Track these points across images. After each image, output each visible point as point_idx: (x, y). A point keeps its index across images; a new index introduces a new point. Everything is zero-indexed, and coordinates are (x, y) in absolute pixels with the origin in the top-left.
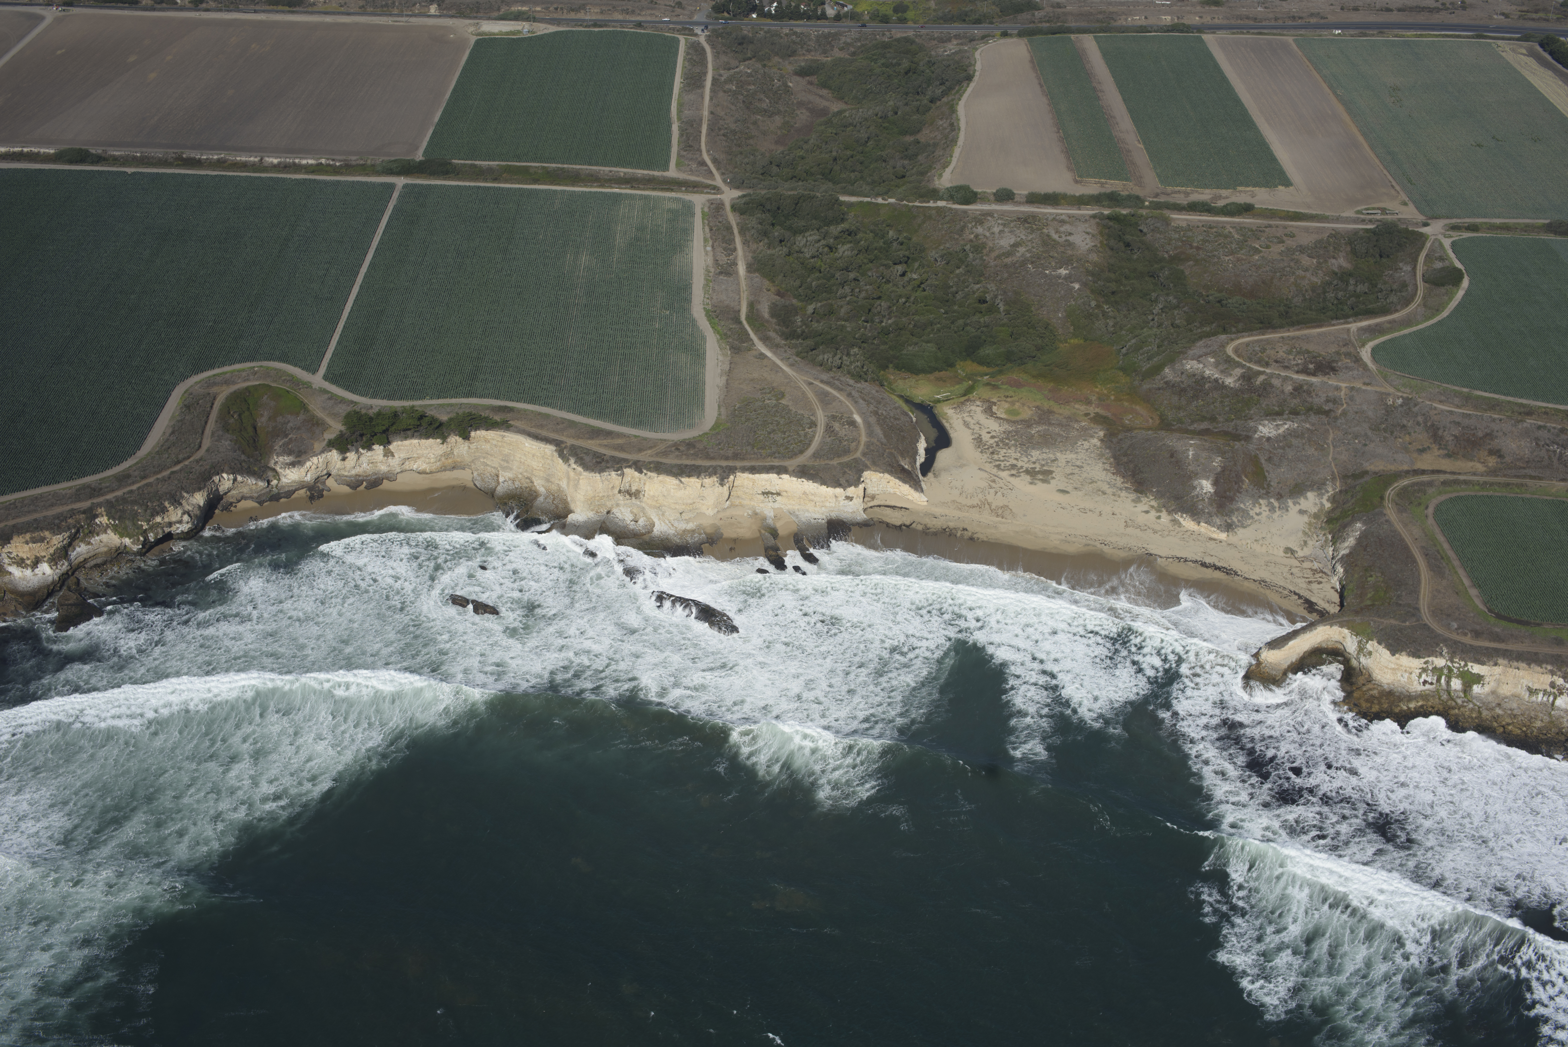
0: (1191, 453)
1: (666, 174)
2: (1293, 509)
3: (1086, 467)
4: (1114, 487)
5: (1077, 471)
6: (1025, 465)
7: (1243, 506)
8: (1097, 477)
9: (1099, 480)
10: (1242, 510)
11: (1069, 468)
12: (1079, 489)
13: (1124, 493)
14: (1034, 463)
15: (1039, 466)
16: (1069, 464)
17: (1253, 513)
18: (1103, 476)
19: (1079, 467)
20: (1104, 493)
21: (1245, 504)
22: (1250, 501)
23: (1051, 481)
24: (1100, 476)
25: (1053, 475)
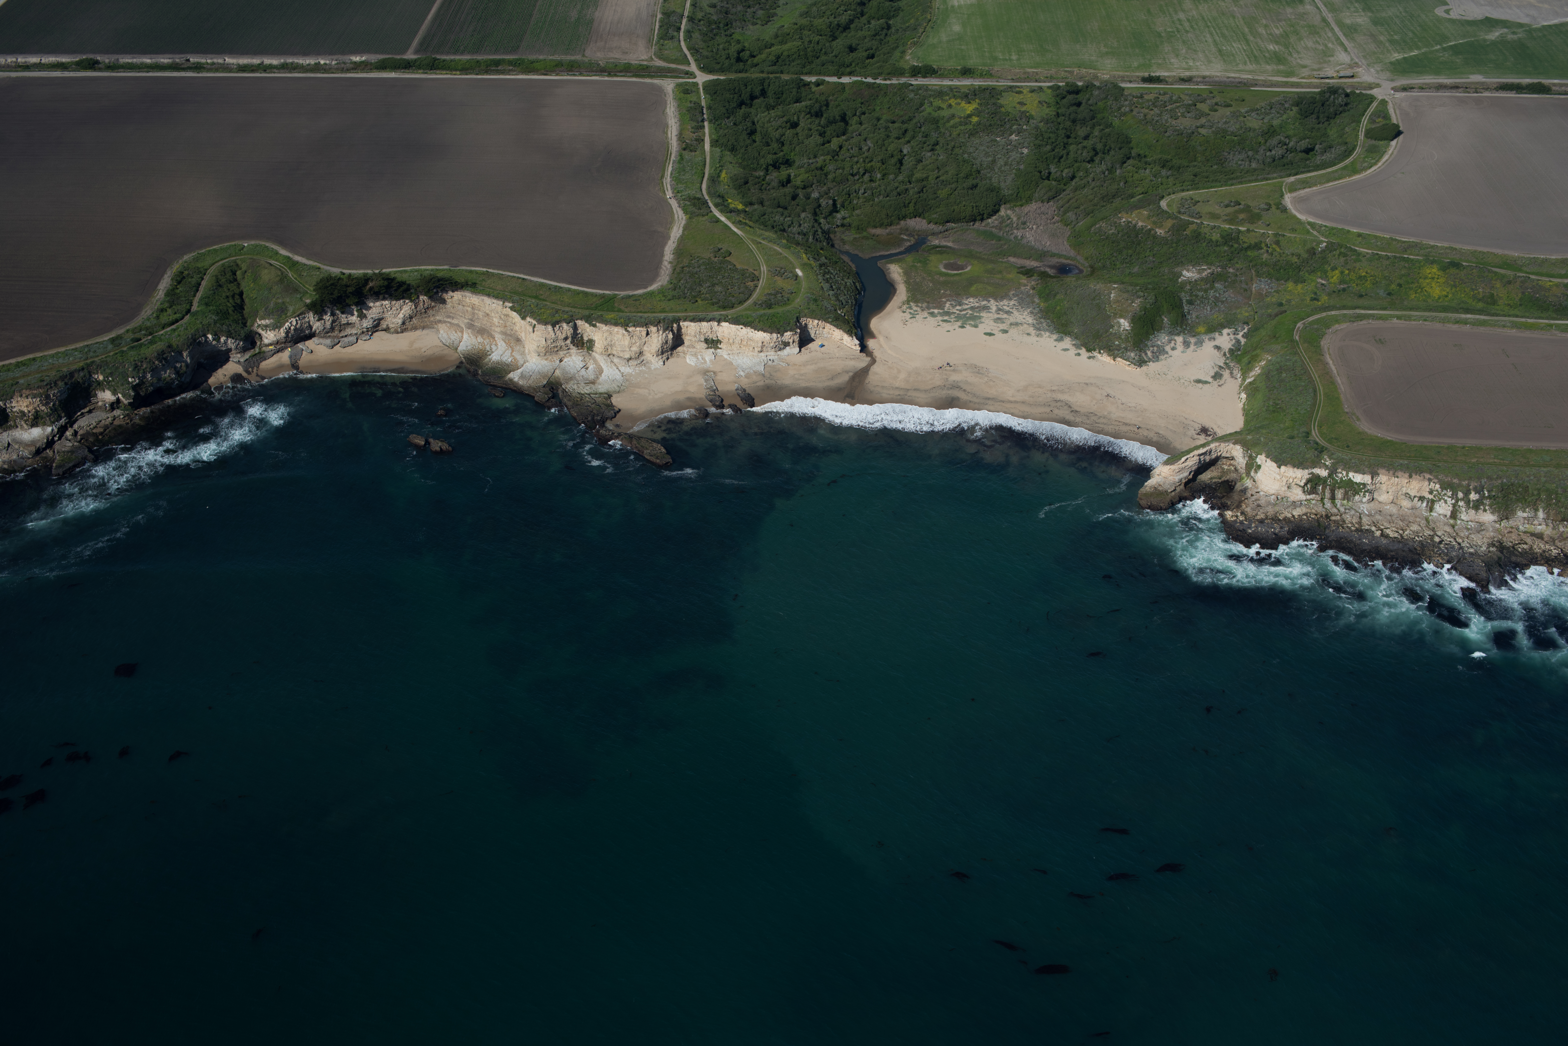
0: (1112, 295)
2: (1208, 345)
3: (1015, 312)
4: (1039, 329)
5: (1005, 316)
6: (958, 312)
7: (1159, 343)
8: (1024, 321)
9: (1025, 323)
10: (1158, 346)
11: (999, 314)
12: (1005, 332)
13: (1048, 334)
14: (966, 309)
15: (970, 312)
16: (999, 310)
17: (1168, 348)
18: (1030, 320)
19: (1008, 313)
20: (1028, 334)
21: (1161, 341)
22: (1166, 338)
23: (980, 325)
24: (1027, 319)
25: (983, 320)
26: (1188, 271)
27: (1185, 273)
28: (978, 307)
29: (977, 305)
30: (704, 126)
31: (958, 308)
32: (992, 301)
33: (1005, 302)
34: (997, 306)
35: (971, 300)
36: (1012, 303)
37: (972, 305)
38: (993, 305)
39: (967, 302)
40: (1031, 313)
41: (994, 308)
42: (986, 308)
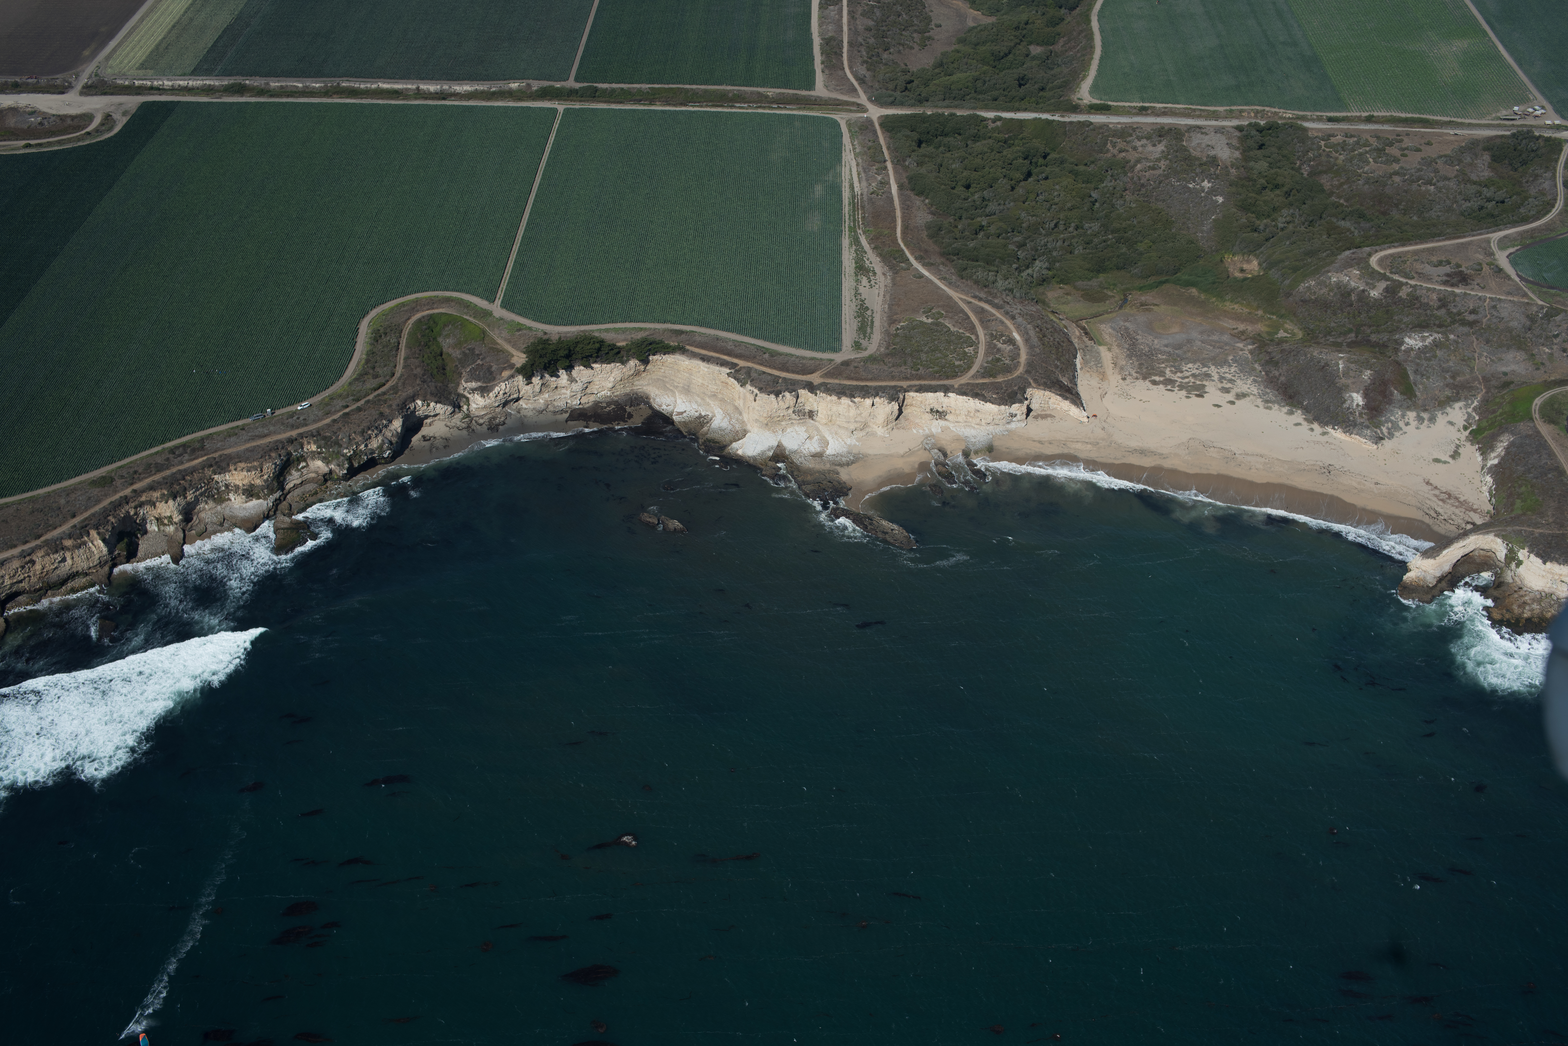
0: (1341, 366)
1: (812, 93)
3: (1238, 381)
4: (1267, 401)
6: (1179, 380)
7: (1392, 418)
8: (1249, 391)
9: (1252, 394)
10: (1392, 421)
11: (1222, 382)
12: (1232, 403)
13: (1276, 406)
14: (1187, 377)
15: (1193, 380)
16: (1221, 379)
17: (1401, 424)
18: (1254, 390)
19: (1231, 381)
20: (1257, 406)
21: (1395, 416)
22: (1399, 413)
23: (1205, 395)
25: (1207, 389)
26: (1410, 337)
27: (1407, 340)
30: (886, 168)
32: (1213, 367)
33: (1225, 369)
34: (1218, 373)
37: (1193, 372)
41: (1216, 377)
42: (1208, 376)
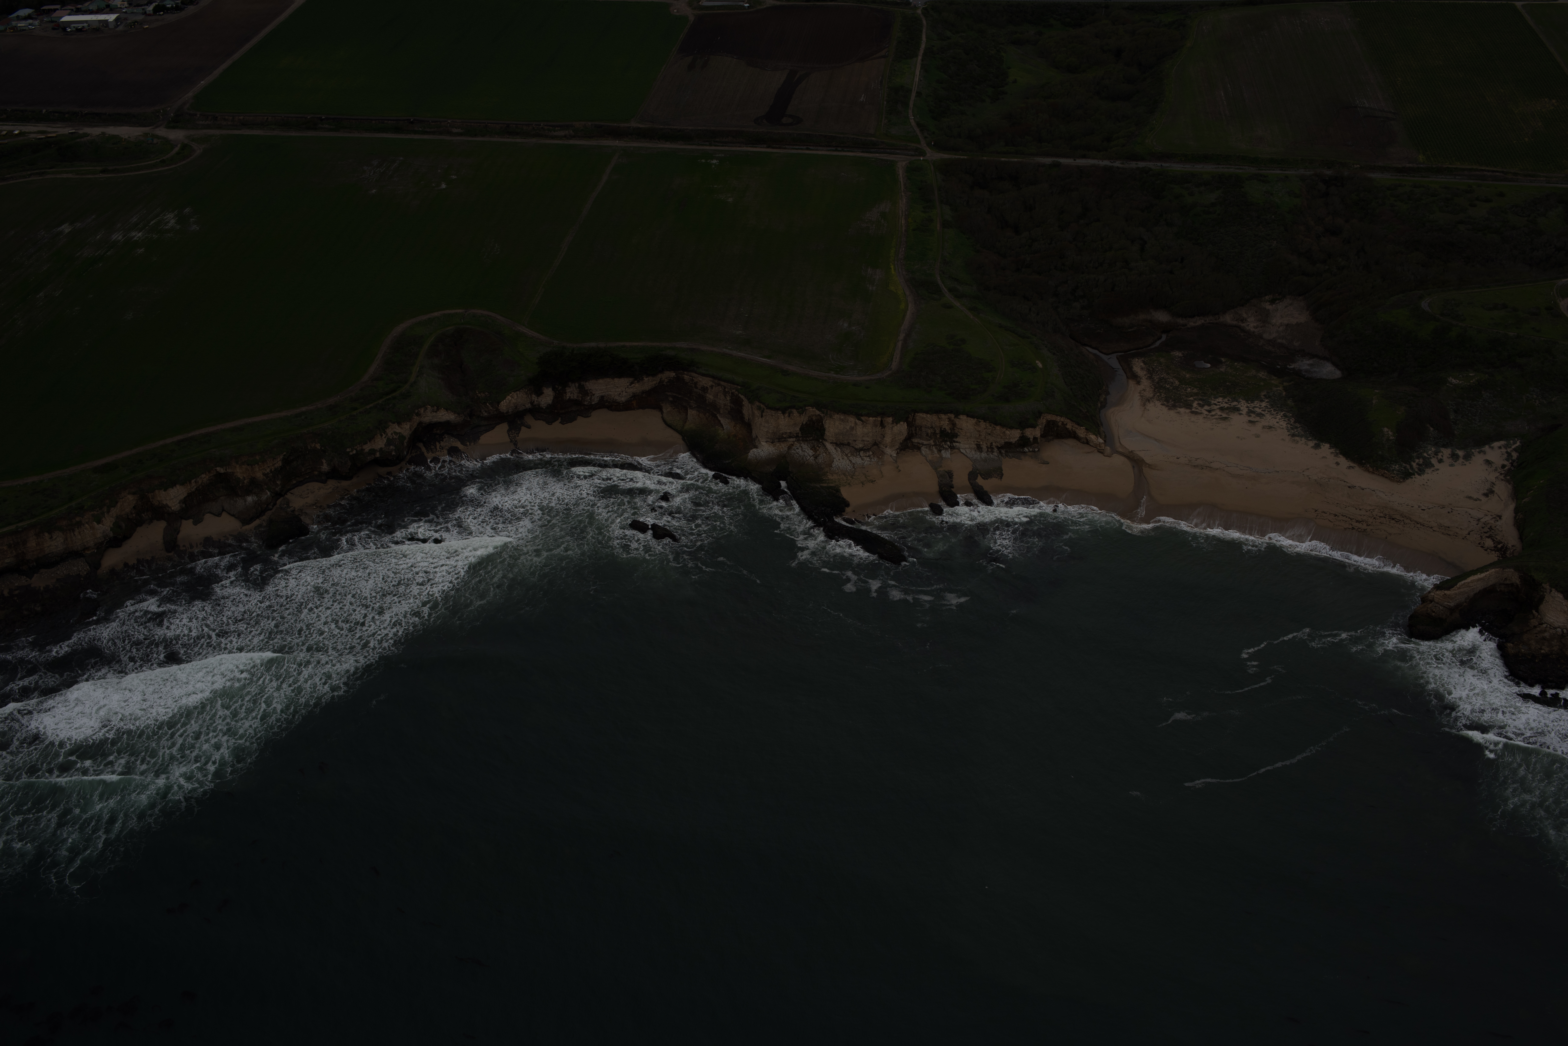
0: (1374, 402)
2: (1478, 459)
3: (1268, 416)
5: (1258, 419)
6: (1206, 412)
7: (1425, 455)
8: (1277, 425)
9: (1279, 427)
10: (1424, 458)
11: (1250, 416)
13: (1303, 440)
14: (1215, 410)
15: (1220, 413)
16: (1250, 412)
17: (1434, 461)
18: (1283, 424)
19: (1260, 415)
20: (1283, 439)
21: (1427, 453)
22: (1433, 449)
24: (1281, 423)
25: (1233, 422)
26: (1453, 376)
28: (1228, 408)
29: (1226, 406)
31: (1206, 407)
32: (1243, 402)
33: (1257, 403)
34: (1247, 407)
35: (1220, 399)
36: (1264, 404)
38: (1243, 406)
39: (1216, 402)
40: (1285, 416)
41: (1244, 410)
42: (1236, 410)
